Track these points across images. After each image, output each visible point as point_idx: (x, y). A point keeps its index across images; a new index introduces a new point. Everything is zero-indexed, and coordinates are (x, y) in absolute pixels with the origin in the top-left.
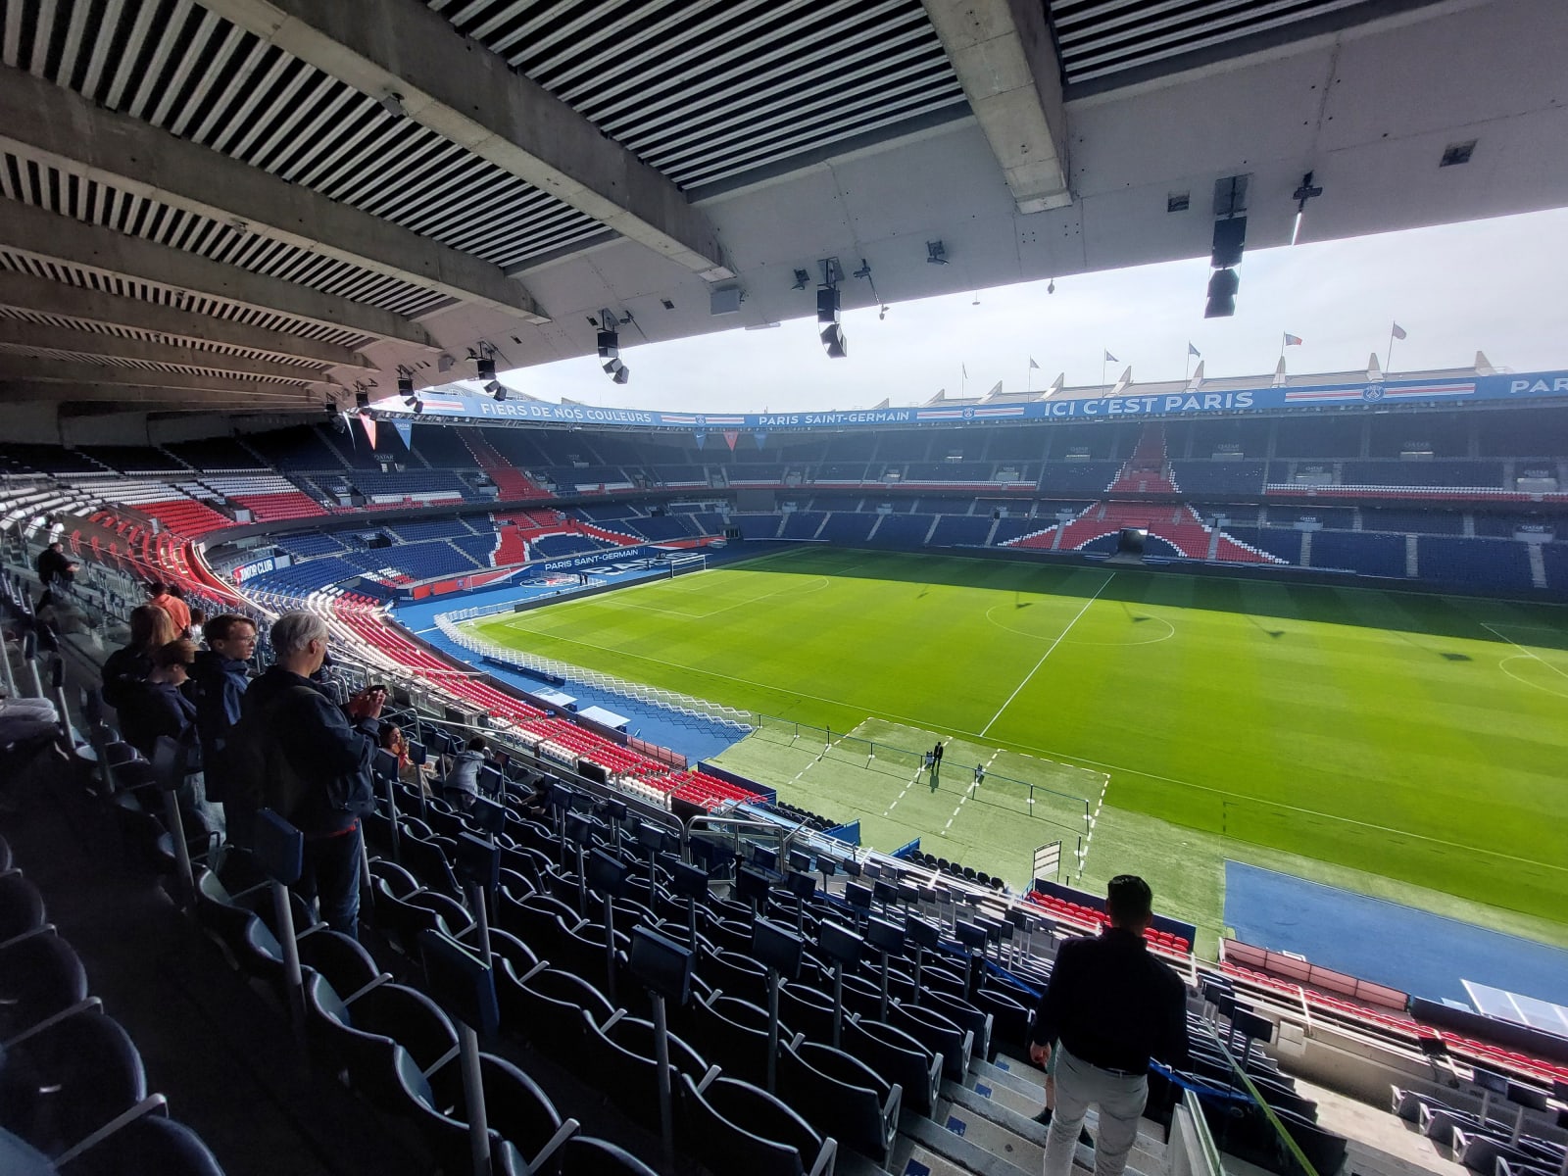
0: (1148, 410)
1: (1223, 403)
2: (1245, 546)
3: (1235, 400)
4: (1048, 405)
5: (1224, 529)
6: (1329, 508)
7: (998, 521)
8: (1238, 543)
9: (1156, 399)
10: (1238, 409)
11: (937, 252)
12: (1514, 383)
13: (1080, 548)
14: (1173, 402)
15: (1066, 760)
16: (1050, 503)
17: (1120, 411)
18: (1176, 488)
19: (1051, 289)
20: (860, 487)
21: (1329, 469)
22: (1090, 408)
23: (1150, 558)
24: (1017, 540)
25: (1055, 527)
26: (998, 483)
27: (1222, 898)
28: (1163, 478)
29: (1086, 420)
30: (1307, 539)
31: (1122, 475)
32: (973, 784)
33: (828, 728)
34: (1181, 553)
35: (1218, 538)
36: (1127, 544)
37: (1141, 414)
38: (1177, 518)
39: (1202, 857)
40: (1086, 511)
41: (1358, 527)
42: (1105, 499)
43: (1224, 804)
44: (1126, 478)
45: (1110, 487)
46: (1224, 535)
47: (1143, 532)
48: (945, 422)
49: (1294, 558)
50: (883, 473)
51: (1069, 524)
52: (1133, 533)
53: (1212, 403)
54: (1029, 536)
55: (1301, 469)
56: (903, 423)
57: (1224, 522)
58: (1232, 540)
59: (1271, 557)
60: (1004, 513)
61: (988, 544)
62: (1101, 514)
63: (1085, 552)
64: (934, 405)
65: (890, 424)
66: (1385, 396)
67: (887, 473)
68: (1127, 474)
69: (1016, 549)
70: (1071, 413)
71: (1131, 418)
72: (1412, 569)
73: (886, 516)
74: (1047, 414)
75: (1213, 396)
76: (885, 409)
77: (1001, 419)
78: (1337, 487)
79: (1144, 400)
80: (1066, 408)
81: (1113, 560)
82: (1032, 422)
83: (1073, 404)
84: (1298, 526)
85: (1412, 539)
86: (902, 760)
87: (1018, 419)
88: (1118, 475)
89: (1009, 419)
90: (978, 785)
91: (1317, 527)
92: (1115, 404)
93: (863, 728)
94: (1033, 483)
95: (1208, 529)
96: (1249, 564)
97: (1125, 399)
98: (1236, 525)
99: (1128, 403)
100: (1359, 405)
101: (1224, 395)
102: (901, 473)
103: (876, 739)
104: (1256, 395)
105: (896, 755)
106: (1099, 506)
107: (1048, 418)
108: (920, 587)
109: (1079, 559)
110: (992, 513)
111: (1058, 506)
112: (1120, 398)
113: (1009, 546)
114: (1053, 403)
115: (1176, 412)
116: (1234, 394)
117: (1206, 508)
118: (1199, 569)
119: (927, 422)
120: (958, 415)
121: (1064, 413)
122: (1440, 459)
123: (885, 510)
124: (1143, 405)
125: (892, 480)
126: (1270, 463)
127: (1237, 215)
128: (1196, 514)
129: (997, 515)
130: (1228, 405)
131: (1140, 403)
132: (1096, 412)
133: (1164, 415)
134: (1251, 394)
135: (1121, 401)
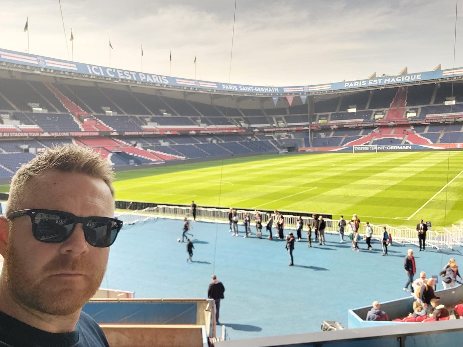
1: (159, 80)
3: (163, 80)
4: (88, 66)
8: (159, 153)
9: (135, 74)
10: (165, 84)
12: (223, 85)
14: (143, 76)
17: (124, 77)
22: (109, 71)
26: (12, 127)
28: (99, 124)
29: (110, 80)
30: (172, 149)
37: (131, 81)
38: (119, 145)
41: (176, 143)
46: (148, 150)
53: (156, 80)
58: (155, 152)
66: (201, 85)
70: (102, 74)
84: (162, 144)
92: (120, 73)
99: (125, 73)
100: (195, 88)
101: (158, 76)
107: (90, 75)
116: (161, 76)
121: (98, 74)
128: (125, 143)
130: (161, 82)
131: (130, 74)
132: (113, 76)
133: (140, 83)
134: (166, 78)
135: (122, 72)
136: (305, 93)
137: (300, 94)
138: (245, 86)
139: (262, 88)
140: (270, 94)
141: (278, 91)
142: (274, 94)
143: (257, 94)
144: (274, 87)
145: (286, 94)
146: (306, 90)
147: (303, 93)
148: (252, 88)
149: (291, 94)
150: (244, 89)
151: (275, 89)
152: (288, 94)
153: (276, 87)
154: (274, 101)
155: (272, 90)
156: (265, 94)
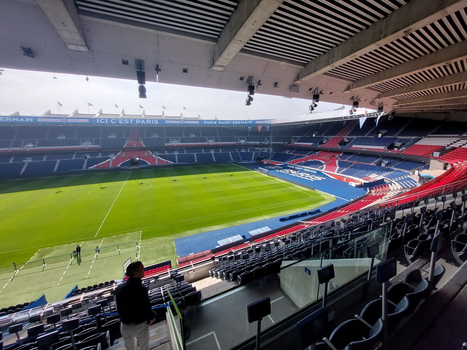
0: (132, 123)
1: (151, 122)
2: (164, 160)
3: (154, 122)
4: (98, 119)
5: (158, 156)
6: (180, 149)
7: (87, 160)
8: (162, 159)
9: (133, 120)
10: (155, 124)
11: (28, 52)
12: (205, 122)
13: (119, 165)
14: (138, 121)
15: (127, 232)
16: (106, 152)
17: (123, 123)
18: (144, 145)
19: (87, 79)
20: (10, 151)
21: (178, 139)
22: (113, 121)
23: (140, 166)
24: (96, 166)
25: (109, 160)
26: (84, 146)
27: (175, 249)
28: (140, 143)
29: (112, 125)
30: (176, 156)
31: (128, 142)
32: (96, 254)
33: (14, 263)
34: (149, 164)
35: (157, 159)
36: (133, 162)
37: (129, 124)
38: (146, 154)
39: (169, 242)
40: (119, 154)
41: (185, 153)
42: (124, 150)
43: (171, 226)
44: (129, 143)
45: (125, 146)
46: (158, 157)
47: (138, 159)
48: (54, 123)
49: (175, 162)
50: (23, 144)
51: (114, 158)
52: (135, 159)
53: (148, 122)
54: (100, 164)
55: (172, 140)
56: (30, 123)
57: (158, 154)
58: (161, 158)
59: (170, 162)
60: (88, 157)
61: (84, 168)
62: (124, 155)
63: (121, 167)
64: (46, 116)
65: (22, 123)
66: (185, 123)
67: (25, 144)
68: (129, 142)
69: (96, 169)
70: (107, 122)
71: (127, 125)
72: (196, 161)
73: (29, 163)
74: (98, 122)
75: (148, 120)
76: (17, 116)
77: (80, 123)
78: (180, 144)
79: (129, 120)
80: (105, 121)
81: (130, 168)
82: (93, 125)
83: (107, 120)
84: (174, 153)
85: (195, 154)
86: (61, 260)
87: (87, 123)
88: (126, 142)
89: (84, 123)
90: (98, 254)
91: (178, 153)
92: (121, 120)
93: (37, 255)
94: (98, 146)
95: (154, 156)
96: (165, 164)
97: (124, 119)
98: (161, 155)
99: (125, 120)
100: (180, 124)
101: (151, 120)
102: (34, 144)
103: (45, 257)
104: (159, 120)
105: (57, 259)
106: (123, 152)
107: (98, 124)
108: (56, 190)
109: (119, 169)
110: (84, 157)
111: (109, 153)
112: (122, 119)
113: (93, 168)
114: (100, 119)
115: (139, 124)
116: (154, 120)
117: (153, 150)
118: (154, 167)
119: (42, 123)
120: (60, 121)
121: (104, 122)
122: (196, 137)
123: (28, 160)
124: (130, 121)
125: (29, 147)
126: (166, 138)
127: (142, 71)
128: (151, 152)
129: (86, 158)
130: (153, 123)
131: (129, 121)
132: (115, 122)
133: (136, 125)
134: (157, 120)
135: (123, 120)
136: (268, 125)
137: (266, 125)
138: (224, 121)
139: (238, 122)
140: (245, 125)
141: (251, 123)
142: (249, 125)
143: (234, 126)
144: (249, 120)
145: (257, 125)
146: (269, 123)
147: (267, 125)
148: (230, 122)
149: (260, 125)
150: (223, 123)
151: (250, 122)
152: (259, 125)
153: (251, 121)
154: (249, 129)
155: (247, 122)
156: (241, 125)
